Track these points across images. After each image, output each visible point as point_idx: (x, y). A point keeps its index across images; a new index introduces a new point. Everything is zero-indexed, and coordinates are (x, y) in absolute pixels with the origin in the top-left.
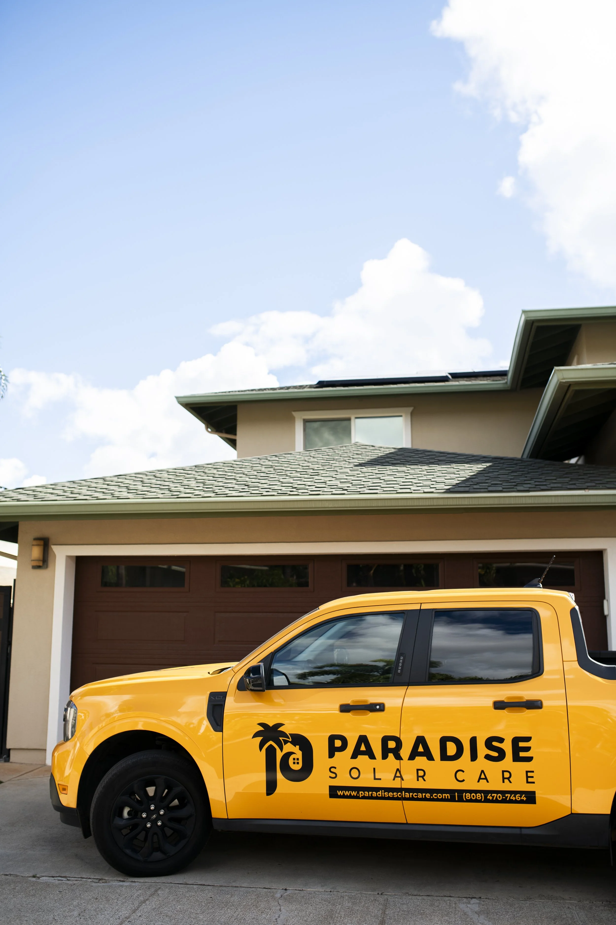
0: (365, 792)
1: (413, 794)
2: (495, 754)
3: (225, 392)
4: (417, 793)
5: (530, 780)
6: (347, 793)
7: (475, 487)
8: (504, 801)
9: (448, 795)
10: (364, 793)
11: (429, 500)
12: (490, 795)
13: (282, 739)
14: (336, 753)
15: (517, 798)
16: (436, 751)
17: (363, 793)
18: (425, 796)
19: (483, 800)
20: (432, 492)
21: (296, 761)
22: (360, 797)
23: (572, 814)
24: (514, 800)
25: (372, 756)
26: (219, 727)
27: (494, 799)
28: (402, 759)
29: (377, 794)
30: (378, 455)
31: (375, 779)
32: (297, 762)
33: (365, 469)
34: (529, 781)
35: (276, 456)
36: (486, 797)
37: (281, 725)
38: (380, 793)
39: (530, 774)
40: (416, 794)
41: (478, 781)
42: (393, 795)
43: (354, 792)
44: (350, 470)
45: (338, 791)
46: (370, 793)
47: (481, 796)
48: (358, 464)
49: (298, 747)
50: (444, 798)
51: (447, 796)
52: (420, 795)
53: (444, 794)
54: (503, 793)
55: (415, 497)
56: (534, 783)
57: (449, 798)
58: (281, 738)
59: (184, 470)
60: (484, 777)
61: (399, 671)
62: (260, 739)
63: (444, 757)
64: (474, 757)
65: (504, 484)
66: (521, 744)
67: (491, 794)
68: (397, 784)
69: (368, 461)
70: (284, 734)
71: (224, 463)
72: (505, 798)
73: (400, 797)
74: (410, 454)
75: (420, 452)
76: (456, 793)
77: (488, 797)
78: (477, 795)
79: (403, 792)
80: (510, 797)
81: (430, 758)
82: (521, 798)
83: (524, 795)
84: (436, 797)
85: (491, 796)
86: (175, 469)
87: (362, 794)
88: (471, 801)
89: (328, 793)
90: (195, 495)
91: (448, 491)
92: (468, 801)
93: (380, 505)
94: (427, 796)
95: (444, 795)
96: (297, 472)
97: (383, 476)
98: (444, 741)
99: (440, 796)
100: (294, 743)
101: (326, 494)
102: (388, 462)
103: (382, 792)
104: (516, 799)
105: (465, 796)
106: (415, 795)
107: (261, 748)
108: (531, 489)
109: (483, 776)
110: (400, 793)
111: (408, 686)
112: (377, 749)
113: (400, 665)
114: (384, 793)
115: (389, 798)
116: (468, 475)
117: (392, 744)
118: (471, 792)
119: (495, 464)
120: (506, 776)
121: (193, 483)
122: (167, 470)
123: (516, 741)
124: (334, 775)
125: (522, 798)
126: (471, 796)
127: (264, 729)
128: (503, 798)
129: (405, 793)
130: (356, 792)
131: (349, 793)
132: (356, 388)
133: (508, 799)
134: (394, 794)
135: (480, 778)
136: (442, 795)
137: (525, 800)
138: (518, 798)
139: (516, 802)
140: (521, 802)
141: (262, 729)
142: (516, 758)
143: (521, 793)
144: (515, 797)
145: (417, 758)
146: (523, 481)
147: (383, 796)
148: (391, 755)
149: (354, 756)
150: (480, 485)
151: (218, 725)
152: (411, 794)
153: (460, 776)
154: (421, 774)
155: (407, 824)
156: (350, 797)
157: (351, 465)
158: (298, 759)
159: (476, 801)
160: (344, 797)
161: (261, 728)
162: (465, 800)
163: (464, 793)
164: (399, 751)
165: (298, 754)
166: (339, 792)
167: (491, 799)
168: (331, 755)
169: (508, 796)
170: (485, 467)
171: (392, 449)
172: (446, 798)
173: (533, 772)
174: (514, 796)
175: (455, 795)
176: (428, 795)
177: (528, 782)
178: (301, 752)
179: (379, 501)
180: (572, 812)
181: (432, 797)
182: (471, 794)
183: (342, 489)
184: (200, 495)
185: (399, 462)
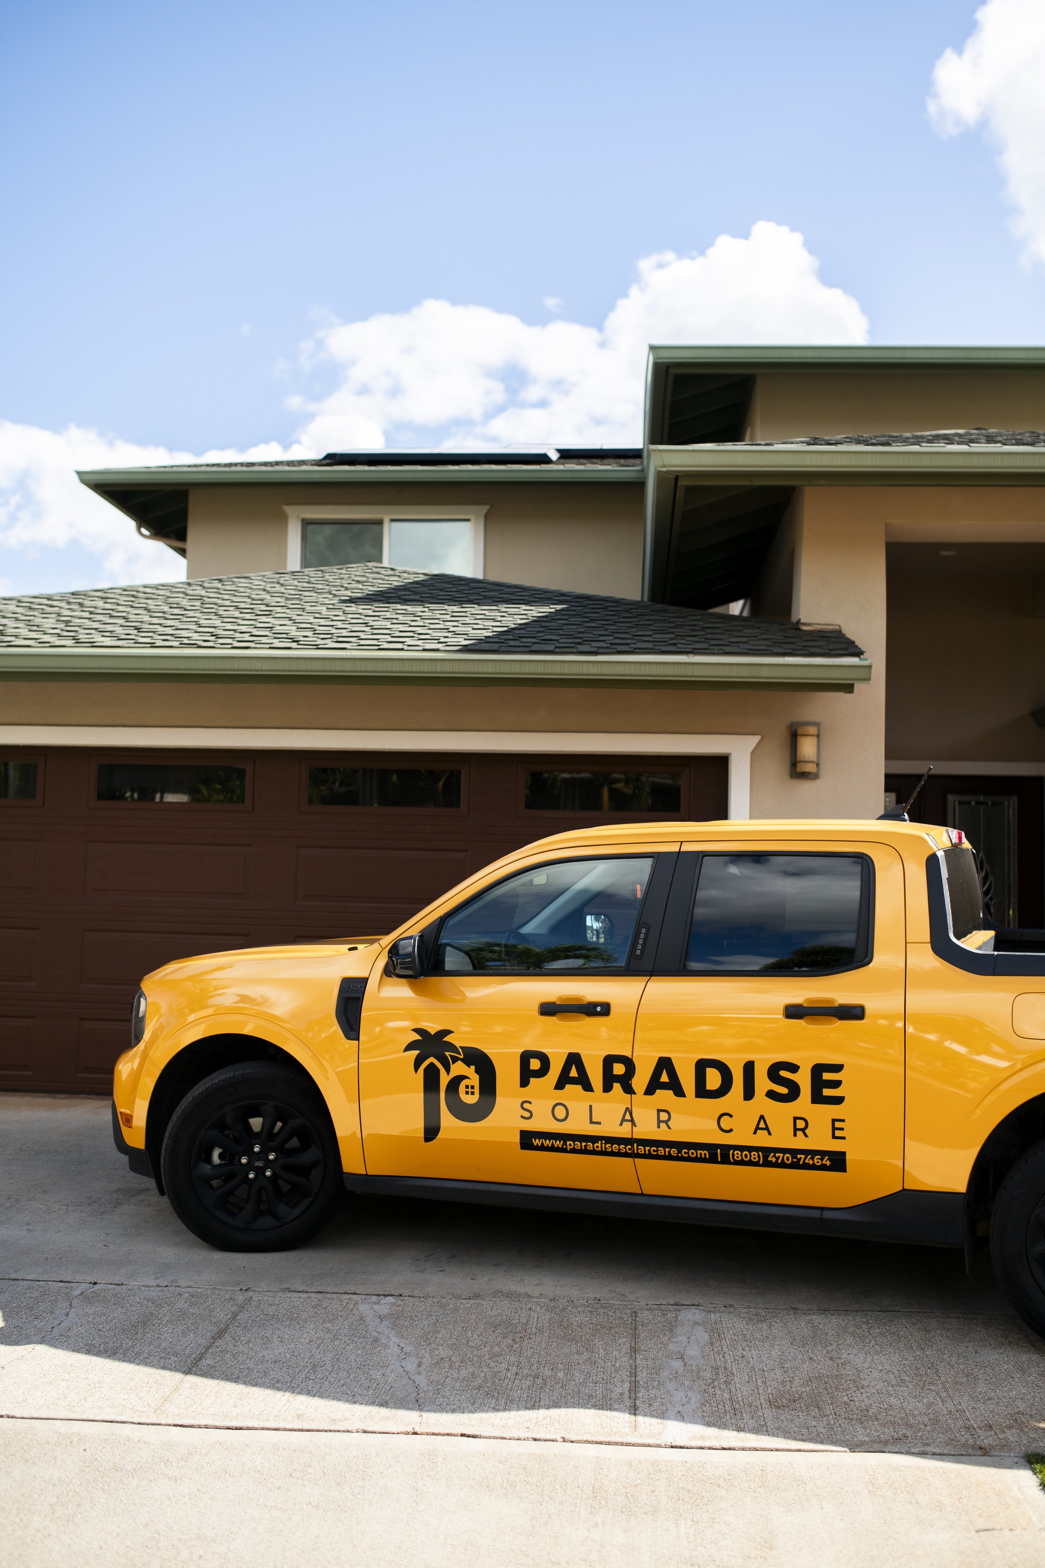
0: (576, 1143)
1: (651, 1148)
2: (783, 1090)
3: (165, 467)
4: (657, 1148)
5: (838, 1133)
6: (547, 1143)
7: (512, 643)
8: (795, 1165)
9: (706, 1152)
10: (574, 1143)
11: (429, 662)
12: (772, 1154)
13: (449, 1055)
14: (531, 1079)
15: (816, 1161)
16: (688, 1081)
17: (572, 1144)
18: (669, 1152)
19: (761, 1162)
20: (437, 650)
21: (470, 1090)
22: (568, 1149)
23: (904, 1189)
24: (811, 1164)
25: (588, 1087)
26: (353, 1032)
27: (779, 1161)
28: (635, 1093)
29: (593, 1147)
30: (391, 584)
31: (591, 1122)
32: (471, 1092)
33: (353, 608)
34: (836, 1135)
35: (220, 580)
36: (766, 1157)
37: (448, 1032)
38: (599, 1145)
39: (837, 1125)
40: (655, 1149)
41: (755, 1133)
42: (619, 1149)
43: (558, 1142)
44: (328, 609)
45: (533, 1139)
46: (584, 1144)
47: (759, 1156)
48: (348, 598)
49: (473, 1068)
50: (699, 1156)
51: (704, 1153)
52: (661, 1152)
53: (700, 1150)
54: (794, 1152)
55: (405, 657)
56: (844, 1138)
57: (707, 1157)
58: (447, 1054)
59: (49, 599)
60: (764, 1126)
61: (638, 952)
62: (416, 1053)
63: (702, 1092)
64: (749, 1093)
65: (561, 641)
66: (827, 1076)
67: (775, 1154)
68: (625, 1131)
69: (368, 595)
70: (451, 1047)
71: (125, 590)
72: (796, 1160)
73: (630, 1152)
74: (446, 584)
75: (463, 583)
76: (719, 1150)
77: (770, 1159)
78: (752, 1153)
79: (635, 1144)
80: (805, 1159)
81: (679, 1092)
82: (822, 1161)
83: (827, 1157)
84: (687, 1155)
85: (774, 1156)
86: (35, 597)
87: (570, 1145)
88: (742, 1163)
89: (519, 1141)
90: (39, 643)
91: (466, 649)
92: (736, 1163)
93: (369, 669)
94: (672, 1152)
95: (699, 1152)
96: (237, 608)
97: (374, 621)
98: (702, 1066)
99: (692, 1153)
100: (467, 1062)
101: (260, 648)
102: (399, 597)
103: (602, 1144)
104: (814, 1164)
105: (733, 1155)
106: (654, 1151)
107: (416, 1068)
108: (601, 650)
109: (762, 1125)
110: (630, 1147)
111: (651, 976)
112: (596, 1076)
113: (641, 941)
114: (605, 1145)
115: (612, 1154)
116: (514, 624)
117: (619, 1069)
118: (742, 1148)
119: (572, 606)
120: (800, 1126)
121: (49, 623)
122: (20, 598)
123: (818, 1070)
124: (527, 1115)
125: (824, 1162)
126: (741, 1155)
127: (420, 1038)
128: (794, 1160)
129: (637, 1146)
130: (562, 1142)
131: (551, 1143)
132: (390, 468)
133: (801, 1163)
134: (621, 1146)
135: (757, 1128)
136: (697, 1153)
137: (828, 1165)
138: (818, 1162)
139: (814, 1167)
140: (823, 1168)
141: (419, 1037)
142: (817, 1098)
143: (823, 1153)
144: (813, 1160)
145: (659, 1092)
146: (597, 636)
147: (604, 1150)
148: (617, 1086)
149: (560, 1086)
150: (523, 640)
151: (352, 1029)
152: (647, 1148)
153: (726, 1123)
154: (663, 1116)
155: (642, 1194)
156: (553, 1149)
157: (336, 601)
158: (473, 1087)
159: (750, 1163)
160: (542, 1148)
161: (417, 1037)
162: (732, 1161)
163: (731, 1151)
164: (631, 1080)
165: (474, 1079)
166: (535, 1141)
167: (774, 1161)
168: (524, 1083)
169: (801, 1158)
170: (553, 610)
171: (422, 576)
172: (703, 1156)
173: (843, 1121)
174: (810, 1158)
175: (717, 1153)
176: (674, 1152)
177: (834, 1137)
178: (477, 1077)
179: (346, 661)
180: (905, 1188)
181: (680, 1155)
182: (742, 1152)
183: (291, 640)
184: (49, 642)
185: (417, 597)
